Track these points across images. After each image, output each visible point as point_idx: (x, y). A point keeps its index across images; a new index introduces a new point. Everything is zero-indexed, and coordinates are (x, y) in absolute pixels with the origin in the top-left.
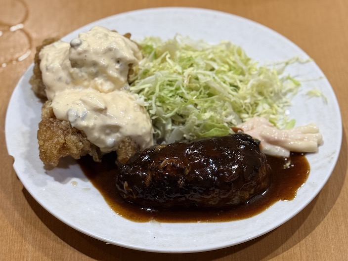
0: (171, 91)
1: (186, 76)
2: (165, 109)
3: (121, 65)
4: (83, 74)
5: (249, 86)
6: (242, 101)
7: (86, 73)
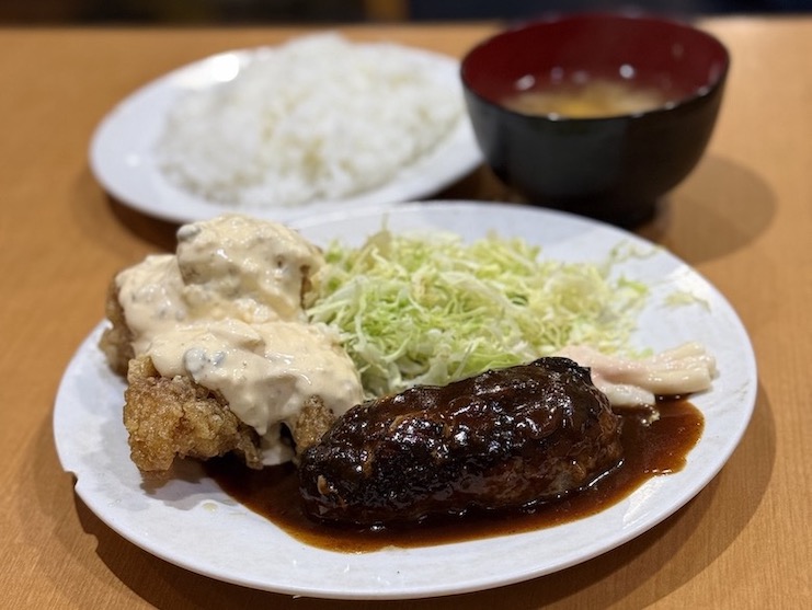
0: (392, 311)
1: (418, 282)
2: (384, 347)
3: (284, 272)
4: (211, 293)
5: (547, 289)
6: (536, 320)
7: (217, 290)
